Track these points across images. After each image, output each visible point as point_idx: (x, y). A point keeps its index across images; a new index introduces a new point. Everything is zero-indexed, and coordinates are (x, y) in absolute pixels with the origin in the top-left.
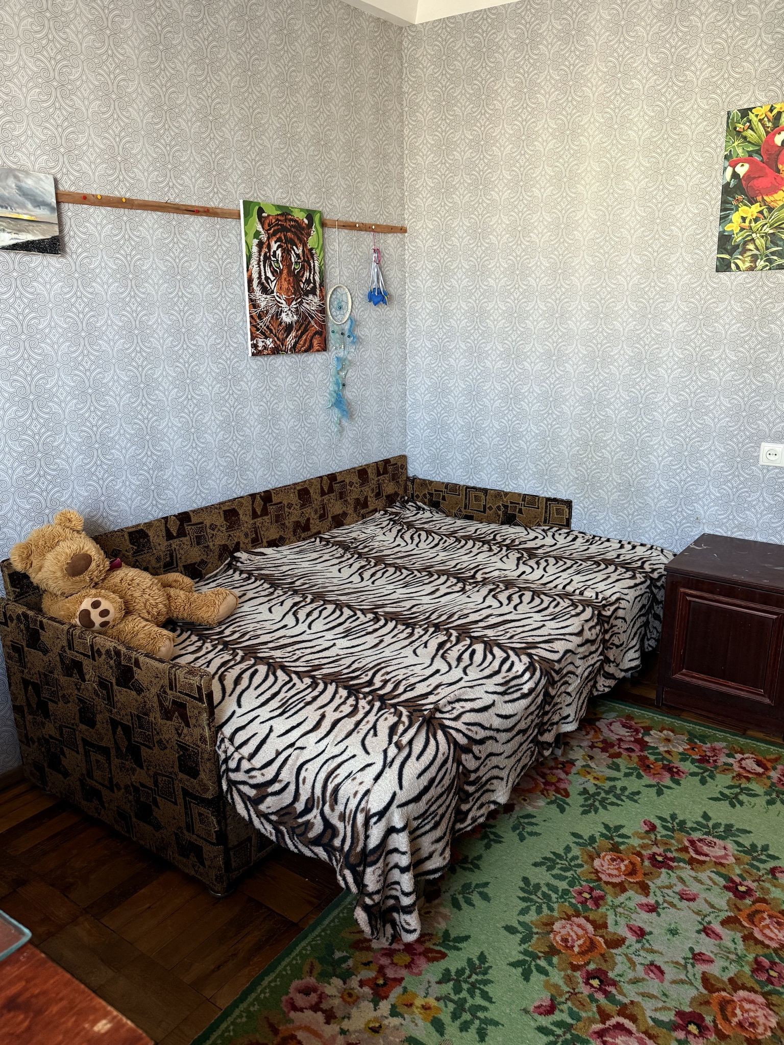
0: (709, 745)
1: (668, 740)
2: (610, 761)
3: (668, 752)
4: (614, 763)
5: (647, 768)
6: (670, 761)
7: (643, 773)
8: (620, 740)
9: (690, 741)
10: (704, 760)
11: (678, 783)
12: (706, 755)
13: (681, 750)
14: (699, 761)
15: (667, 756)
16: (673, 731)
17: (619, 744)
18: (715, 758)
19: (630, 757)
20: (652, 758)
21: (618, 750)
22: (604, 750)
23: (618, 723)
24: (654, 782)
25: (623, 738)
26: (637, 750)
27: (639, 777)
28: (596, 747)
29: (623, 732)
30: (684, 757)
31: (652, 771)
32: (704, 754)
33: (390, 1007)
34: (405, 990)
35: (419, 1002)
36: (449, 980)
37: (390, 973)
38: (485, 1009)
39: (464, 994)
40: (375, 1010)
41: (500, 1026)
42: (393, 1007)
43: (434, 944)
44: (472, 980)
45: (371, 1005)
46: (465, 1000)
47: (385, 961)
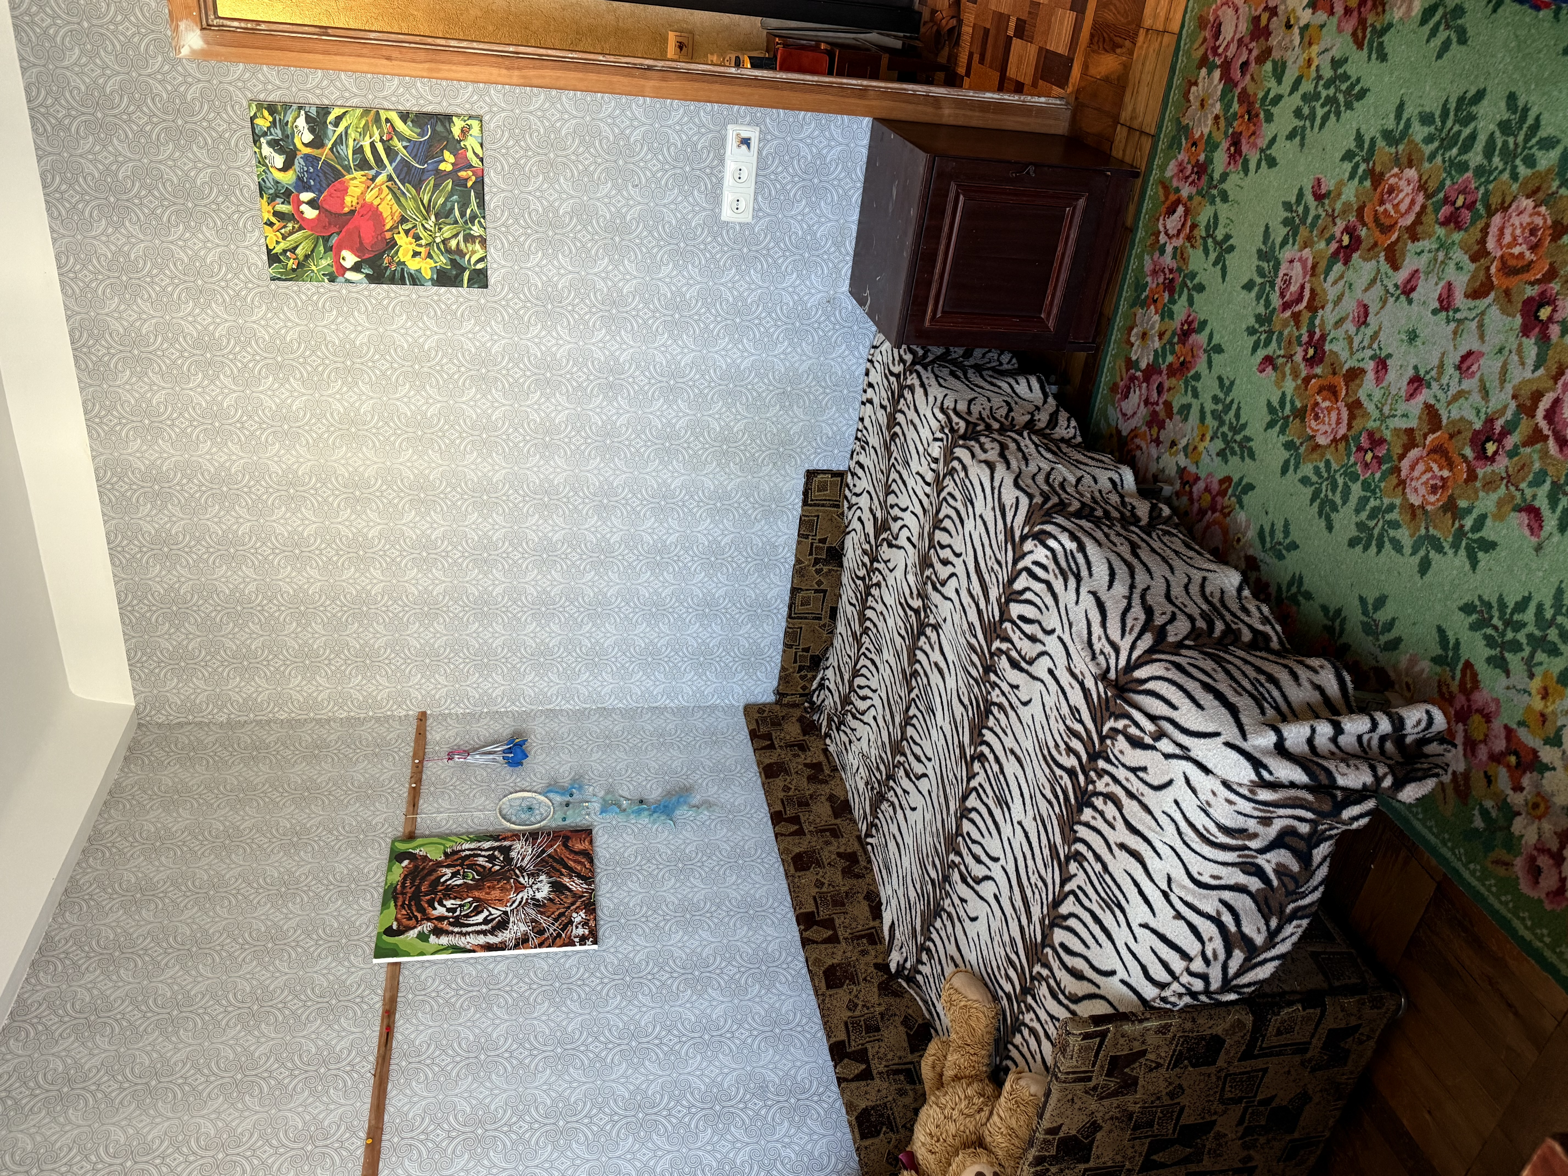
0: (1149, 279)
1: (1144, 336)
2: (1177, 418)
3: (1161, 336)
4: (1180, 412)
5: (1184, 366)
6: (1174, 333)
7: (1192, 372)
8: (1147, 402)
9: (1144, 304)
10: (1170, 286)
11: (1204, 323)
12: (1163, 283)
13: (1157, 318)
14: (1172, 292)
15: (1167, 337)
16: (1132, 329)
17: (1153, 404)
18: (1167, 271)
19: (1170, 389)
20: (1170, 359)
21: (1161, 406)
22: (1161, 426)
23: (1123, 404)
24: (1204, 357)
25: (1144, 398)
26: (1160, 380)
27: (1197, 377)
28: (1158, 437)
29: (1135, 397)
30: (1167, 314)
31: (1189, 359)
32: (1162, 287)
33: (1548, 747)
34: (1521, 724)
35: (1538, 704)
36: (1503, 658)
37: (1500, 745)
38: (1540, 607)
39: (1521, 637)
40: (1554, 769)
41: (1563, 585)
42: (1547, 741)
43: (1453, 678)
44: (1500, 624)
45: (1547, 774)
46: (1530, 636)
47: (1483, 753)
